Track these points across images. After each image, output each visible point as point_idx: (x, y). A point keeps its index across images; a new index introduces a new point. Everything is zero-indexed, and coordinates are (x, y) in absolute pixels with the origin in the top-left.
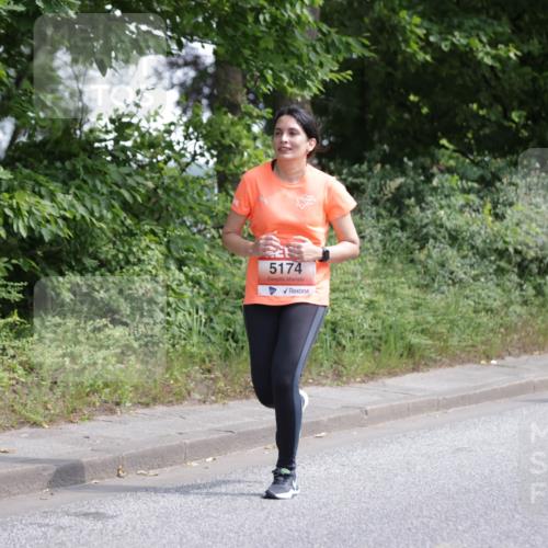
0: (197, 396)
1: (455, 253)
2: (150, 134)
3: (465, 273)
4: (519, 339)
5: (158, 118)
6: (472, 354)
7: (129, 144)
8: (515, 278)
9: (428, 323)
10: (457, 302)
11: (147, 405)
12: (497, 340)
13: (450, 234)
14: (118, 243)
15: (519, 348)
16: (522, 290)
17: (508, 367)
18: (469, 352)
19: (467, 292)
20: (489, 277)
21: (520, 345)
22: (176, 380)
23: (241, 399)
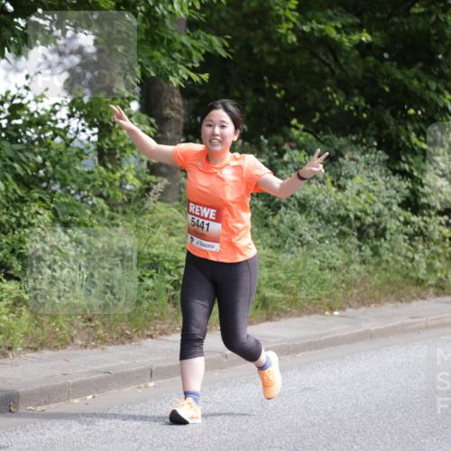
0: (80, 342)
1: (304, 218)
2: (38, 113)
3: (312, 236)
4: (358, 293)
5: (44, 99)
6: (318, 306)
7: (19, 122)
8: (355, 240)
9: (280, 279)
10: (305, 261)
11: (35, 350)
12: (339, 294)
13: (299, 203)
14: (11, 208)
15: (358, 301)
16: (361, 251)
17: (348, 317)
18: (315, 304)
19: (314, 252)
20: (333, 239)
21: (358, 299)
22: (61, 328)
23: (118, 344)
